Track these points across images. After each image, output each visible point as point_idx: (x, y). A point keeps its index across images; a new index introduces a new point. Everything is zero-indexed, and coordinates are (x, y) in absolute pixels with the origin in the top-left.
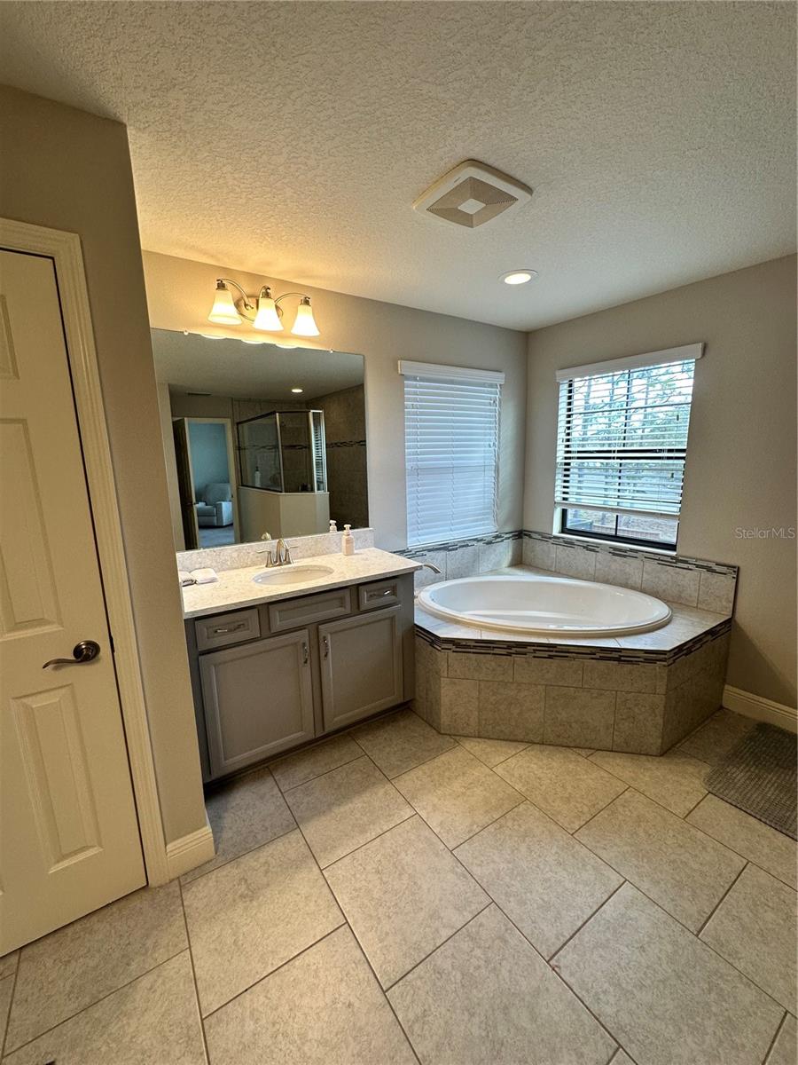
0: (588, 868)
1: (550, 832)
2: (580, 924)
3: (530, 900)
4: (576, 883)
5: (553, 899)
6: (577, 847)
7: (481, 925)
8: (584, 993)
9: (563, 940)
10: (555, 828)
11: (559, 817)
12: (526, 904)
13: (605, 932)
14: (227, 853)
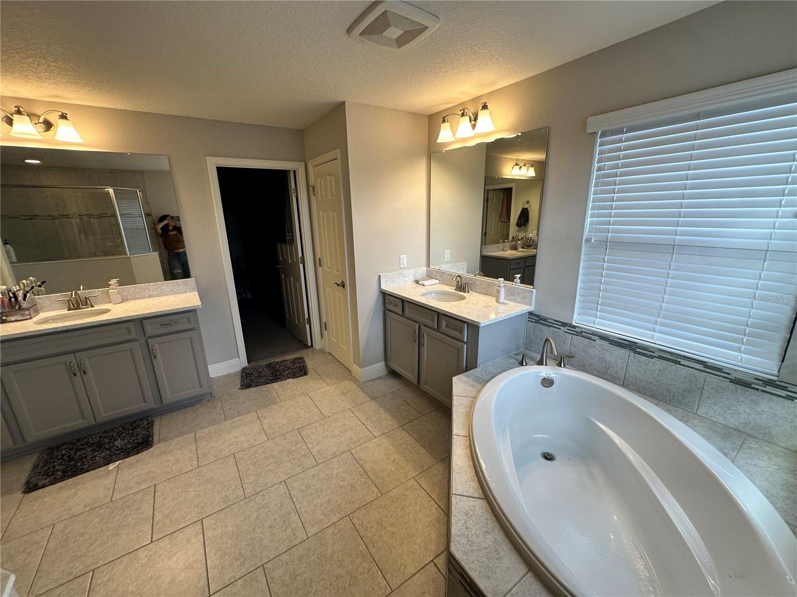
0: (322, 516)
1: (353, 502)
2: (294, 500)
3: (313, 480)
4: (315, 505)
5: (310, 491)
6: (338, 515)
7: (309, 458)
8: (268, 491)
9: (290, 489)
10: (356, 506)
11: (365, 511)
12: (312, 477)
13: (286, 510)
14: (363, 386)
